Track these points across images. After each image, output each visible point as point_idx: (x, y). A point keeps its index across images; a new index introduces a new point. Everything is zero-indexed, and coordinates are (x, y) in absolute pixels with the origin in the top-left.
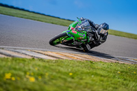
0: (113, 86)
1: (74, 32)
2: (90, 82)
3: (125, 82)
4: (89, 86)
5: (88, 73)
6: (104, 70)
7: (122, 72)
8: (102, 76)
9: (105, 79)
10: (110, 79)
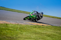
0: (16, 34)
1: (32, 15)
2: (5, 33)
3: (21, 32)
4: (5, 34)
5: (5, 29)
6: (12, 27)
7: (20, 28)
8: (11, 30)
9: (12, 31)
10: (14, 31)
